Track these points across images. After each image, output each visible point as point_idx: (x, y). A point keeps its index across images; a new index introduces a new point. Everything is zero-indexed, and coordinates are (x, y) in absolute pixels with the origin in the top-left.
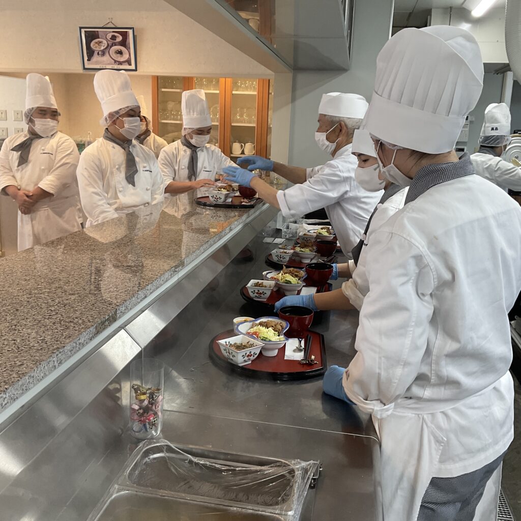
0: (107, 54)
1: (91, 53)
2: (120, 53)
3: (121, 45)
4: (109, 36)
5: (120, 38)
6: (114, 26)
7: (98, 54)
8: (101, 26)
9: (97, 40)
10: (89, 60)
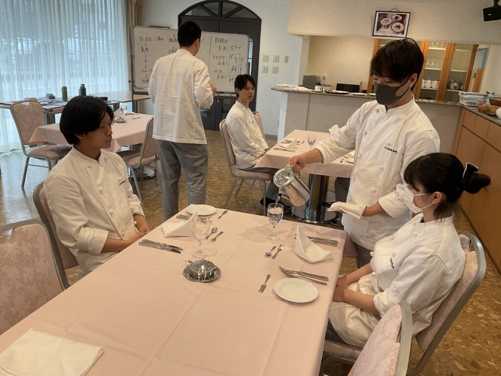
0: (390, 28)
1: (379, 26)
2: (399, 27)
3: (401, 23)
4: (394, 17)
5: (400, 18)
6: (397, 11)
7: (384, 27)
8: (388, 11)
9: (385, 19)
10: (377, 30)
